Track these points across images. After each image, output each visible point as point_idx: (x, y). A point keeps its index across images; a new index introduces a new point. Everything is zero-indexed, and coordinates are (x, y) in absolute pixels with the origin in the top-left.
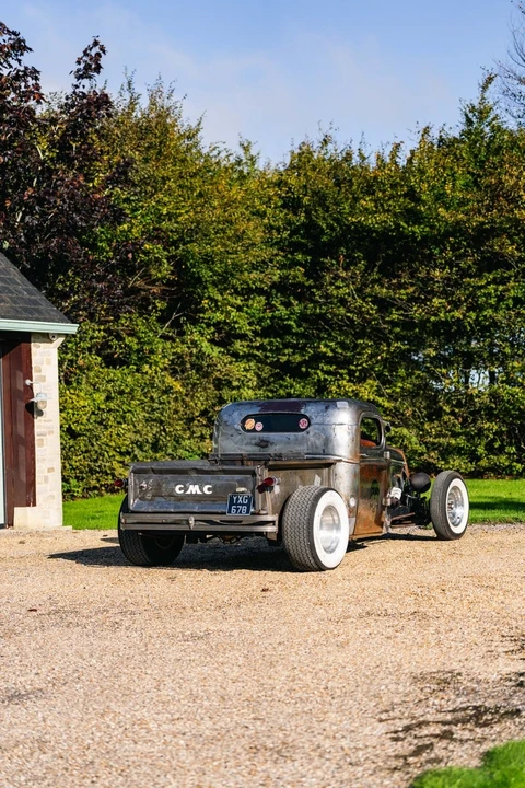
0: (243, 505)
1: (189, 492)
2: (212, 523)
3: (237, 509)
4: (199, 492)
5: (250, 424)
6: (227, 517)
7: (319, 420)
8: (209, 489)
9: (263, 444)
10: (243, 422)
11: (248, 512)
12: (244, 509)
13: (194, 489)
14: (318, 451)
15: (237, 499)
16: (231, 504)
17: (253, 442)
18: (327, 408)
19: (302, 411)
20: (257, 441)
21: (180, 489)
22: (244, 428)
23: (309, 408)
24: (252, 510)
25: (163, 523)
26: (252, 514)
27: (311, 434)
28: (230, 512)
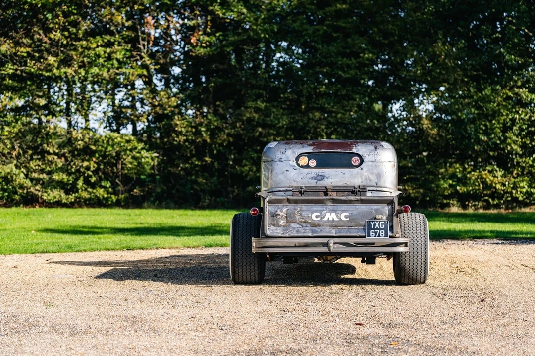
0: (380, 229)
1: (326, 219)
2: (347, 245)
3: (376, 233)
4: (336, 219)
5: (304, 161)
6: (367, 240)
7: (371, 158)
8: (346, 217)
9: (319, 178)
10: (297, 159)
11: (386, 235)
12: (383, 233)
13: (331, 216)
14: (371, 184)
15: (375, 225)
16: (369, 228)
17: (310, 176)
18: (376, 148)
19: (354, 150)
20: (313, 175)
21: (316, 217)
22: (298, 165)
23: (359, 148)
24: (390, 234)
25: (295, 246)
26: (390, 237)
27: (365, 169)
28: (368, 235)
